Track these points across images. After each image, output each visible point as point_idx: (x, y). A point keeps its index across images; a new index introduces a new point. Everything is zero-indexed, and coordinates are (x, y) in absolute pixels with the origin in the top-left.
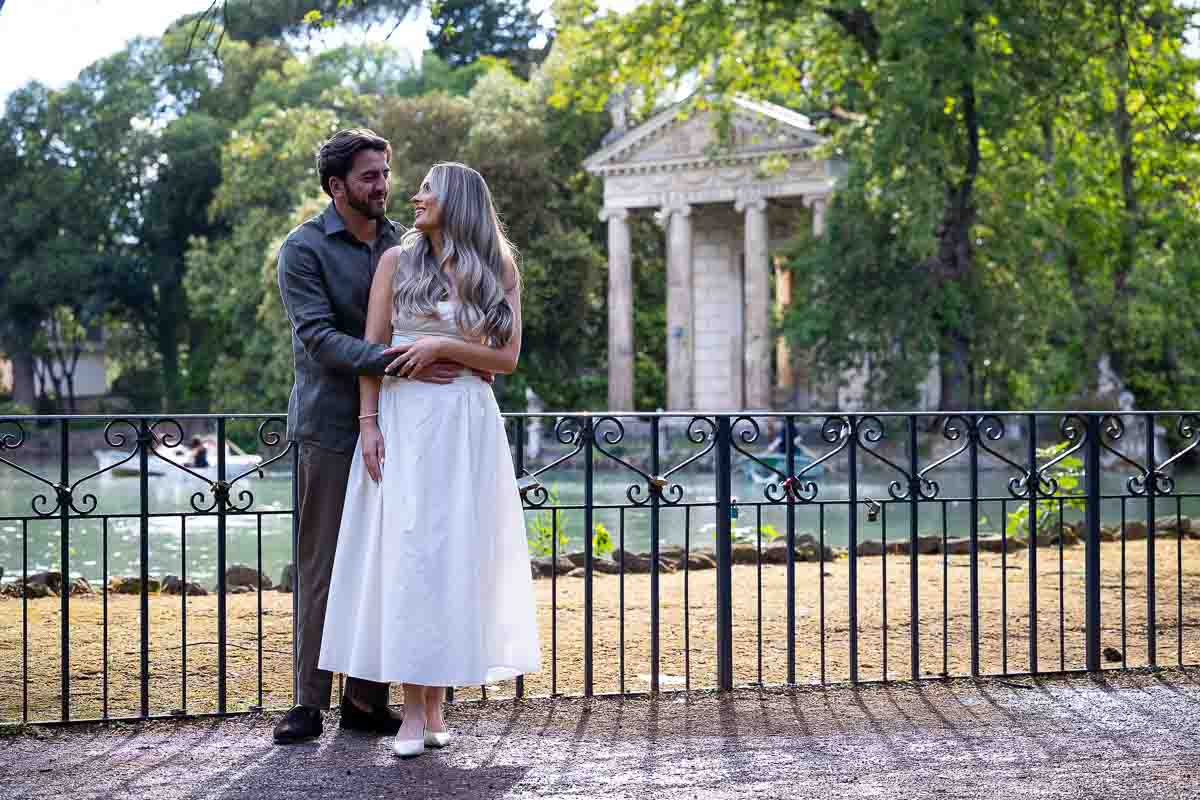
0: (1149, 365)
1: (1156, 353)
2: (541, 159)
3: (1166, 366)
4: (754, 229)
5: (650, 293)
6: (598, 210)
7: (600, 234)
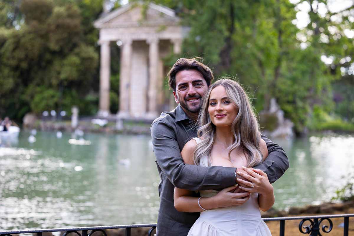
0: (289, 102)
1: (290, 98)
2: (77, 22)
3: (293, 102)
4: (154, 50)
5: (115, 70)
6: (97, 40)
7: (98, 49)
